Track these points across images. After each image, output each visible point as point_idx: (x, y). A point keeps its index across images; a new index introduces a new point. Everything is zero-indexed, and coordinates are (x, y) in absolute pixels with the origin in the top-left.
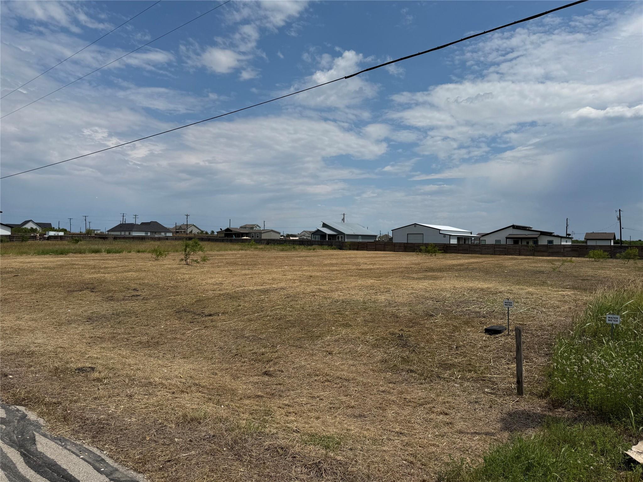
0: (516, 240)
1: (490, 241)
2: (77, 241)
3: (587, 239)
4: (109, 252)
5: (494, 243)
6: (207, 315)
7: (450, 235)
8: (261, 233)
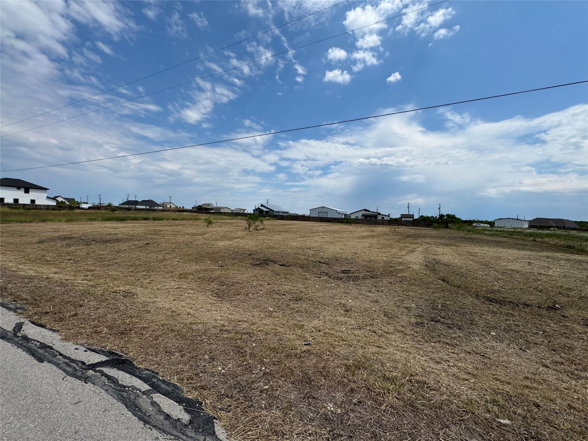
0: (366, 216)
1: (353, 217)
3: (401, 218)
5: (355, 218)
7: (342, 213)
8: (220, 209)
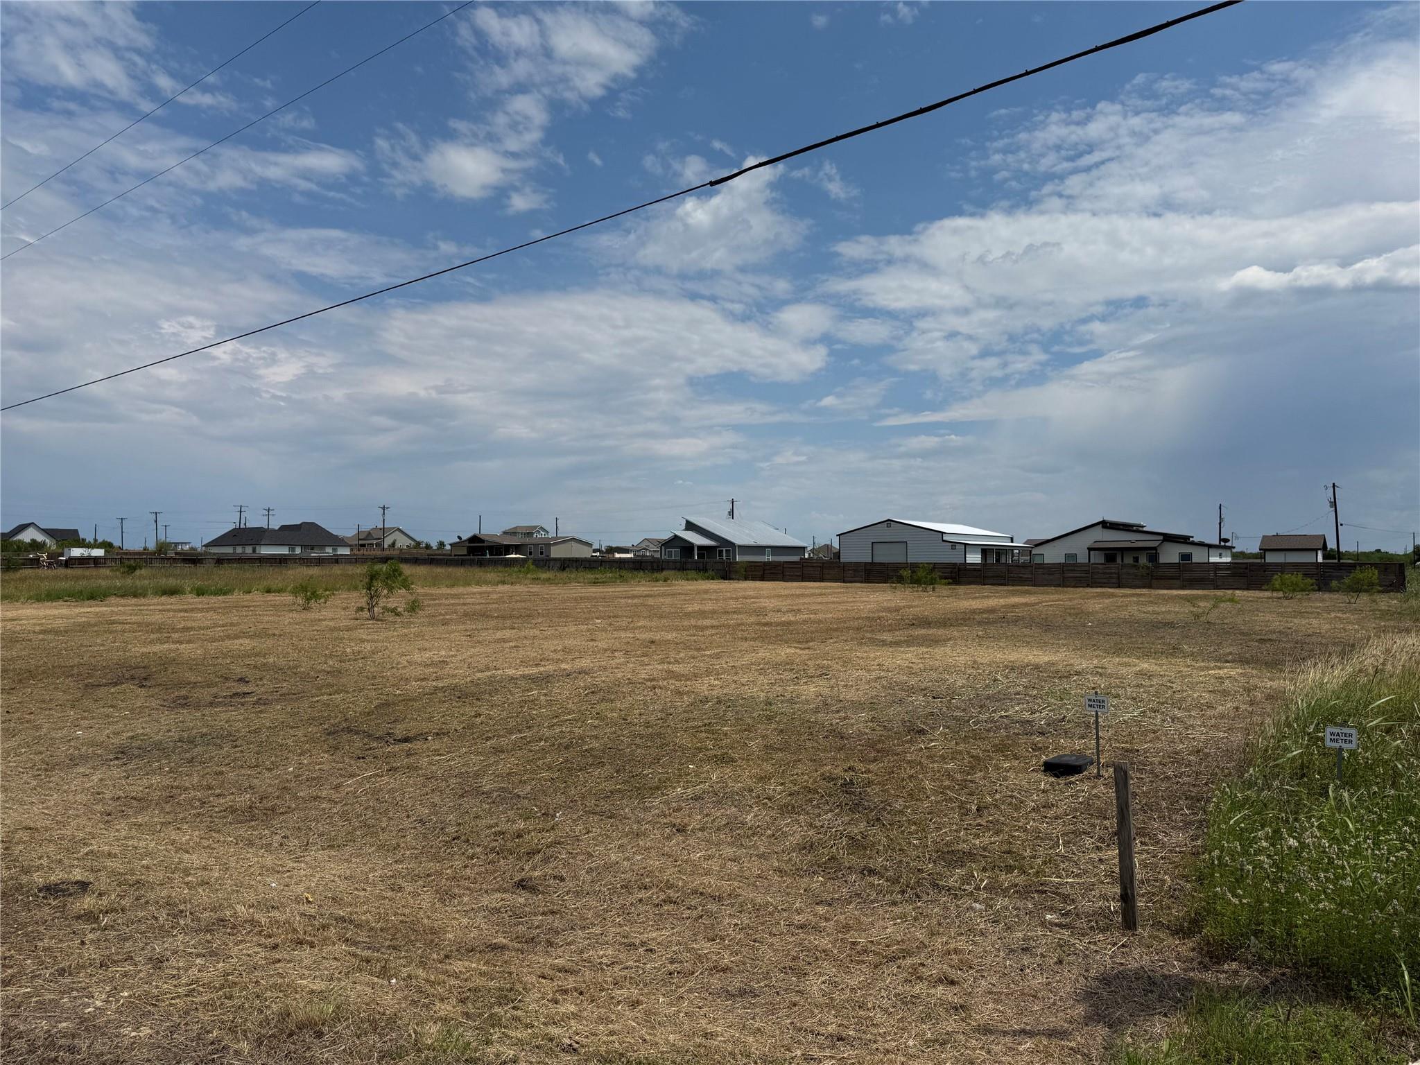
0: (1111, 554)
1: (1053, 556)
2: (132, 569)
3: (1264, 551)
4: (200, 592)
5: (1062, 561)
6: (399, 741)
7: (965, 544)
8: (548, 545)
